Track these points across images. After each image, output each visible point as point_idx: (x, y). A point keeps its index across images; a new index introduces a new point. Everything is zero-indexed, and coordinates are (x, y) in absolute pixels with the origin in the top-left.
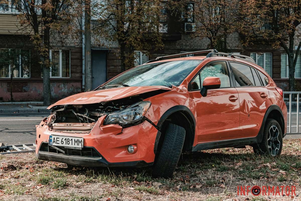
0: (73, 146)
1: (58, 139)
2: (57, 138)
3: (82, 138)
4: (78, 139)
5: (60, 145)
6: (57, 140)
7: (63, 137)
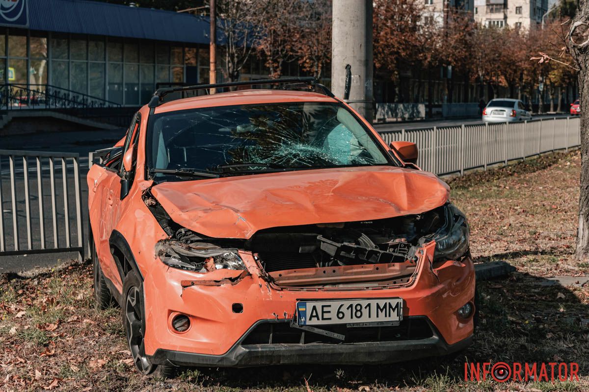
0: (374, 319)
1: (326, 309)
2: (323, 307)
3: (398, 298)
4: (388, 301)
5: (335, 321)
6: (323, 312)
7: (341, 303)
